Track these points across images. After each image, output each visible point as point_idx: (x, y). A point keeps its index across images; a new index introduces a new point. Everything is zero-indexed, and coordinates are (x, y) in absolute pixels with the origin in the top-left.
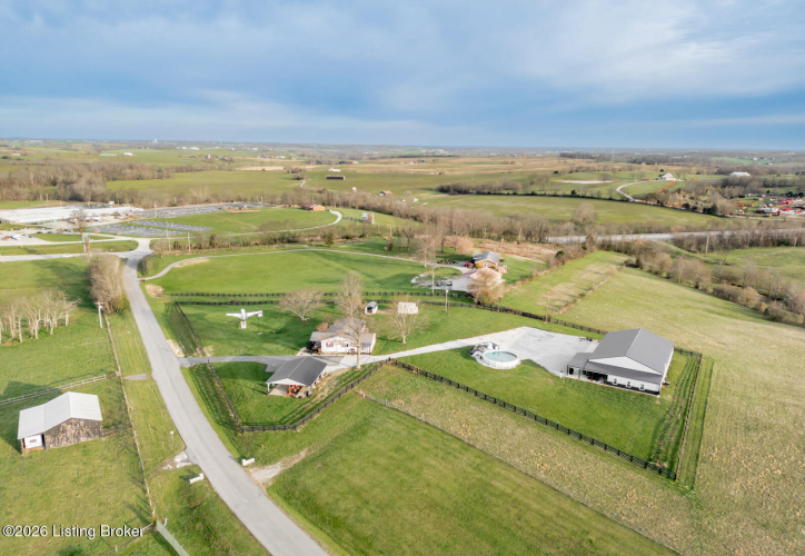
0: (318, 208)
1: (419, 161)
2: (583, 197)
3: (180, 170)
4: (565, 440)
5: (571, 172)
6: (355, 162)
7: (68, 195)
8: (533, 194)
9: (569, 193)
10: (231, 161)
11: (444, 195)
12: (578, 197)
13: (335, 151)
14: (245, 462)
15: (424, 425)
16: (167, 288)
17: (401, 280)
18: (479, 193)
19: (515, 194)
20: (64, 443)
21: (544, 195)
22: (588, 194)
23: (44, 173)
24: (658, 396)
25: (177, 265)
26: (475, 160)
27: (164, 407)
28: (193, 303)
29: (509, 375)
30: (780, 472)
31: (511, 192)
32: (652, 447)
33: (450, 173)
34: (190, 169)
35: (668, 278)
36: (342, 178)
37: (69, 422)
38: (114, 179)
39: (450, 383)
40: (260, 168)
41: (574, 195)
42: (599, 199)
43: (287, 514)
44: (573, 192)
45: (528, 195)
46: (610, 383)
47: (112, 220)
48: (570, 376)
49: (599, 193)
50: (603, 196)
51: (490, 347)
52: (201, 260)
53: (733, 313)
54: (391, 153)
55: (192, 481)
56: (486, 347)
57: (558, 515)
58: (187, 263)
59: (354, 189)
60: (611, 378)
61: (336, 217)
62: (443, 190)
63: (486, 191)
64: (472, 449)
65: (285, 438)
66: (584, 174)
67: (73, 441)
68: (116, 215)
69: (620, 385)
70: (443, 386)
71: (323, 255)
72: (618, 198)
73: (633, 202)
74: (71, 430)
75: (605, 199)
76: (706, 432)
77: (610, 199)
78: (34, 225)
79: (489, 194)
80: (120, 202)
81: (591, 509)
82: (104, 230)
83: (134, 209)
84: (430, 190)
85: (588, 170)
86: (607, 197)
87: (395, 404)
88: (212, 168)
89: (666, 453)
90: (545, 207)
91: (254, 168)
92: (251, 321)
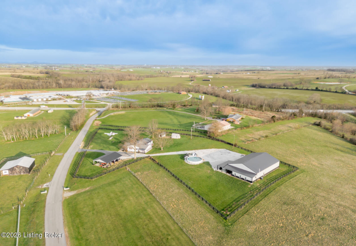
0: (184, 93)
1: (253, 73)
2: (322, 91)
3: (148, 77)
4: (192, 196)
5: (325, 78)
6: (222, 73)
7: (100, 86)
8: (296, 89)
9: (315, 88)
10: (170, 73)
11: (253, 88)
12: (319, 90)
13: (218, 68)
14: (65, 189)
15: (140, 184)
16: (103, 122)
17: (189, 125)
18: (270, 88)
19: (287, 88)
20: (15, 174)
21: (302, 89)
22: (324, 89)
23: (95, 77)
24: (251, 183)
25: (112, 114)
26: (282, 72)
27: (57, 166)
28: (105, 129)
29: (193, 167)
30: (281, 225)
31: (286, 87)
32: (229, 205)
33: (264, 78)
34: (151, 76)
35: (331, 132)
36: (209, 80)
37: (17, 166)
38: (121, 80)
39: (164, 168)
40: (179, 76)
41: (317, 89)
42: (330, 91)
43: (63, 209)
44: (317, 88)
45: (294, 89)
46: (233, 175)
47: (105, 96)
48: (219, 170)
49: (330, 89)
50: (332, 90)
51: (193, 155)
52: (123, 112)
53: (350, 151)
54: (242, 69)
55: (42, 193)
56: (192, 154)
57: (163, 226)
58: (116, 113)
59: (210, 85)
60: (234, 173)
61: (190, 96)
62: (253, 86)
63: (274, 87)
64: (151, 195)
65: (87, 182)
66: (332, 79)
67: (18, 174)
68: (107, 94)
69: (237, 177)
70: (161, 169)
71: (169, 113)
72: (340, 91)
73: (348, 94)
74: (18, 170)
75: (333, 92)
76: (261, 202)
77: (336, 92)
78: (78, 97)
79: (275, 88)
80: (115, 89)
81: (179, 226)
82: (98, 99)
83: (115, 92)
84: (247, 86)
85: (335, 77)
86: (335, 91)
87: (136, 174)
88: (161, 76)
89: (233, 208)
90: (298, 95)
91: (177, 76)
92: (115, 137)
